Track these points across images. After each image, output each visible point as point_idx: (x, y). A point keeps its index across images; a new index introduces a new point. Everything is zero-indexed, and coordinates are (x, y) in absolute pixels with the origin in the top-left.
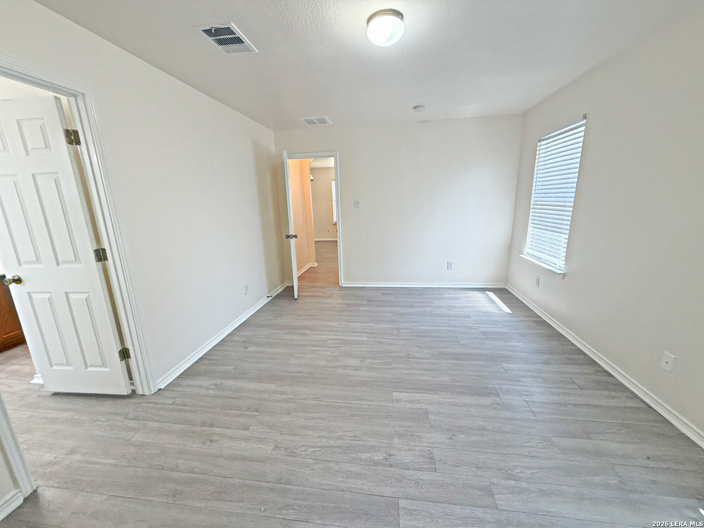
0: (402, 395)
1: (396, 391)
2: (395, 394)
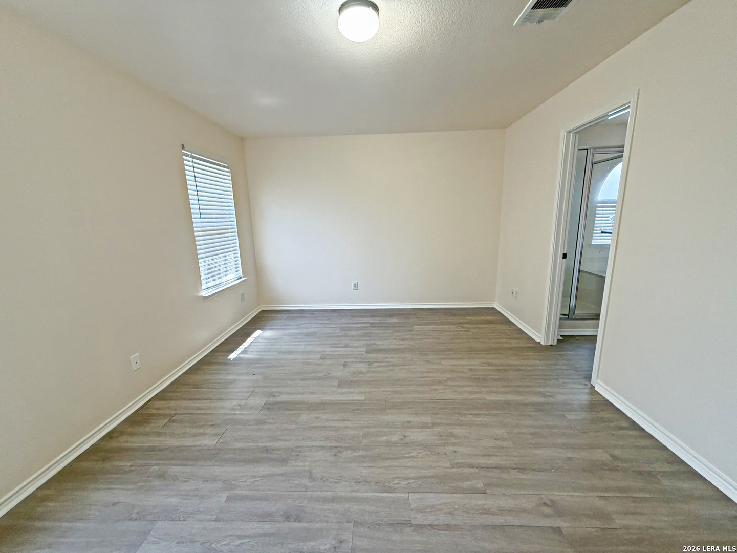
0: (356, 397)
1: (363, 400)
2: (363, 398)
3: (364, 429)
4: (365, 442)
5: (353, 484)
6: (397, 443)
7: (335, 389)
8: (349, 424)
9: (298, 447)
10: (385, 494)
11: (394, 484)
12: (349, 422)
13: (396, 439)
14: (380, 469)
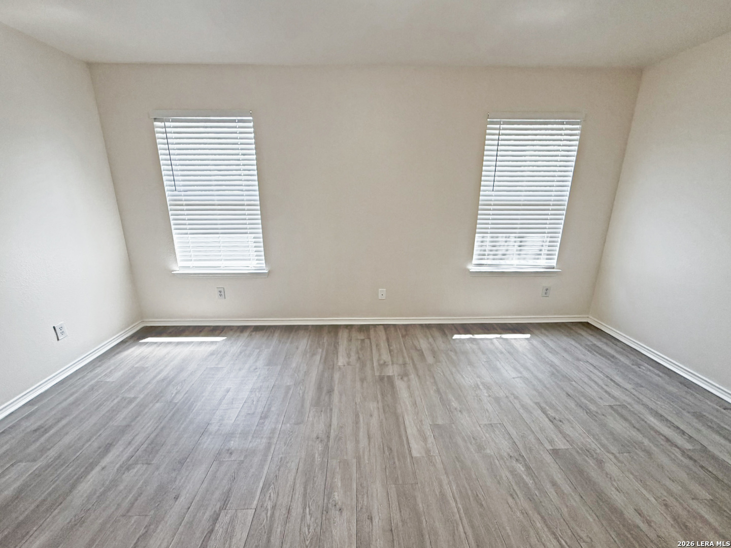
3: (354, 461)
4: (334, 463)
5: (281, 456)
6: (329, 499)
7: (427, 422)
8: (363, 442)
9: (331, 410)
10: (261, 485)
11: (270, 494)
12: (367, 444)
13: (336, 497)
14: (293, 478)
